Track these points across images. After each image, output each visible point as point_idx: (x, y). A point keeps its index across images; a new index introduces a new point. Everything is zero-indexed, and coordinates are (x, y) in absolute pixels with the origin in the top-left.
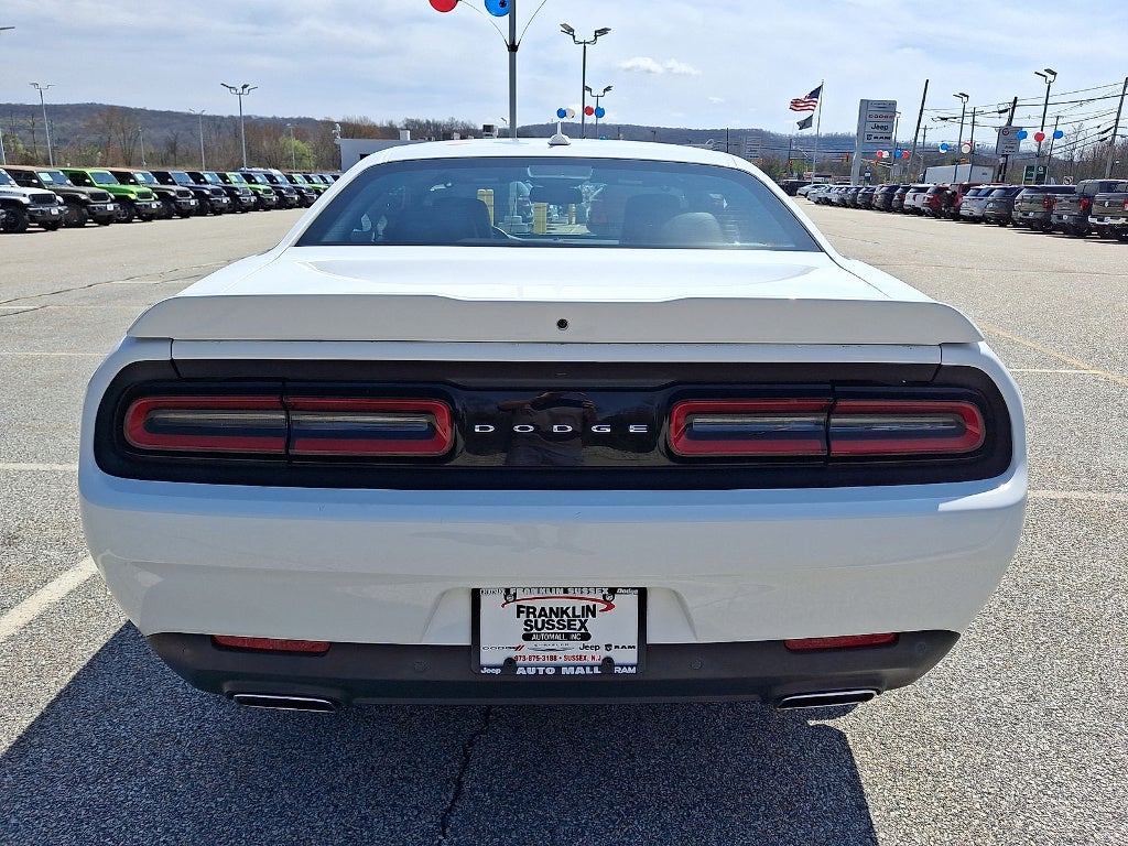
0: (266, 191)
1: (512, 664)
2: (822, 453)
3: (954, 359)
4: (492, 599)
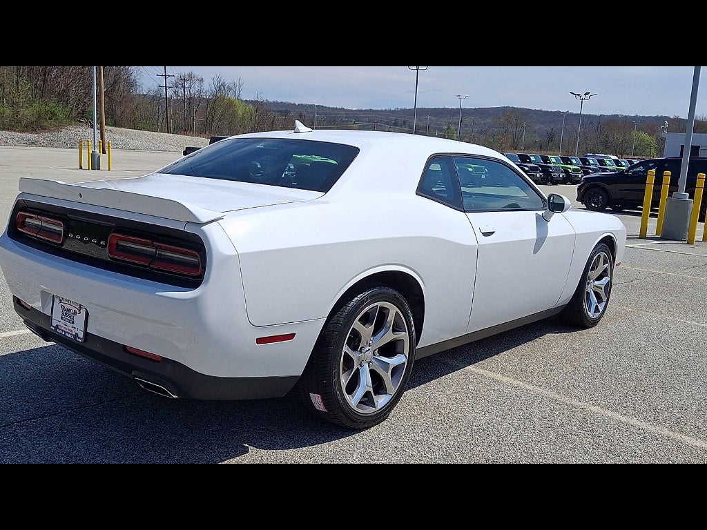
0: (575, 170)
1: (57, 327)
2: (147, 264)
3: (189, 229)
4: (57, 300)
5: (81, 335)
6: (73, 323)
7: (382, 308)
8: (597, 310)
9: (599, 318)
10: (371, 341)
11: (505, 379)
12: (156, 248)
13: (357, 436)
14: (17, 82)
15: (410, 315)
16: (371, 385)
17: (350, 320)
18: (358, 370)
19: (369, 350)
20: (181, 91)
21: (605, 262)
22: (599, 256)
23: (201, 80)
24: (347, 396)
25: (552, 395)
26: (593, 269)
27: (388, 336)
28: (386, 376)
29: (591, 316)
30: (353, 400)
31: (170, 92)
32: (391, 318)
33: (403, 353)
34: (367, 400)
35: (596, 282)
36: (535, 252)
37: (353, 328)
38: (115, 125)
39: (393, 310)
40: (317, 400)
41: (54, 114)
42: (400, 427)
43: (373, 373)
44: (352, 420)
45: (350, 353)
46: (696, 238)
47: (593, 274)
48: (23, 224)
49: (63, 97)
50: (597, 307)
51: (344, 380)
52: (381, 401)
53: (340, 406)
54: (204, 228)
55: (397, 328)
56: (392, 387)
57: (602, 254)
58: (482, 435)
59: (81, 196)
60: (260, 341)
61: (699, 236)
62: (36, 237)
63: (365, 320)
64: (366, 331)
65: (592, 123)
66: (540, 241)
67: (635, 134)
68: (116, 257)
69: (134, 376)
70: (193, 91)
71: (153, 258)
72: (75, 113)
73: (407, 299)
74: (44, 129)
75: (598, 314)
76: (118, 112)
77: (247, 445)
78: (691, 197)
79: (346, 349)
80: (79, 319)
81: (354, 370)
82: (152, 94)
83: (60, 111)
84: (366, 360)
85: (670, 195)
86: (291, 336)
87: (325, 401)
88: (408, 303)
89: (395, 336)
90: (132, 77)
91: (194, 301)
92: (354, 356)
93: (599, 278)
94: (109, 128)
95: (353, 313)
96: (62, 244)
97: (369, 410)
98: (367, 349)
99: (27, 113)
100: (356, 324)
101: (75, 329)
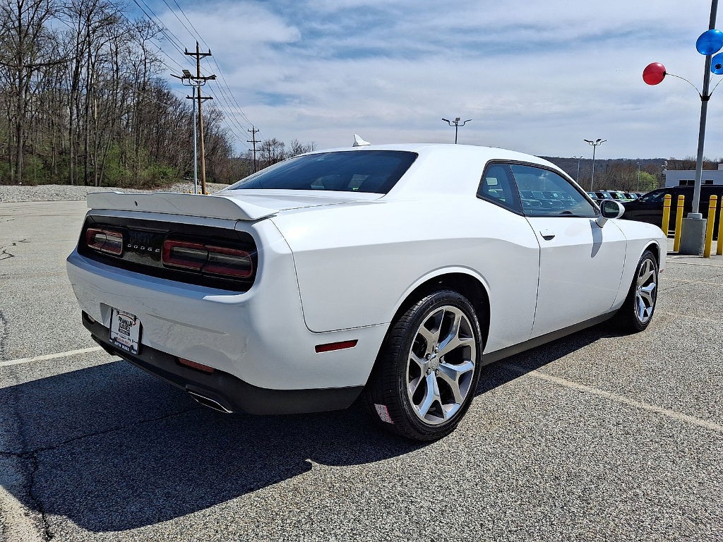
1: (115, 339)
2: (199, 269)
3: (241, 228)
4: (115, 312)
5: (136, 347)
6: (129, 335)
7: (448, 313)
8: (646, 314)
9: (648, 322)
10: (438, 347)
11: (570, 384)
12: (209, 251)
13: (427, 449)
14: (137, 151)
15: (476, 319)
16: (439, 394)
17: (415, 325)
18: (424, 378)
19: (435, 356)
20: (266, 154)
21: (651, 269)
22: (646, 263)
23: (282, 145)
24: (414, 406)
25: (622, 398)
26: (641, 275)
27: (454, 342)
28: (454, 384)
29: (641, 320)
30: (421, 410)
31: (258, 155)
32: (457, 323)
33: (469, 360)
34: (435, 410)
35: (644, 288)
36: (593, 256)
37: (419, 334)
38: (214, 182)
39: (459, 314)
40: (382, 411)
41: (165, 174)
42: (471, 439)
43: (440, 381)
44: (420, 432)
45: (416, 360)
46: (711, 253)
47: (642, 280)
48: (93, 241)
49: (172, 160)
50: (645, 311)
51: (411, 389)
52: (450, 410)
53: (408, 419)
54: (255, 225)
55: (463, 333)
56: (460, 396)
57: (649, 261)
58: (558, 445)
59: (137, 205)
60: (319, 348)
61: (713, 250)
62: (100, 251)
63: (431, 325)
64: (432, 336)
65: (601, 166)
66: (597, 246)
67: (639, 173)
68: (170, 264)
69: (188, 390)
70: (276, 153)
71: (205, 262)
72: (182, 173)
73: (472, 304)
74: (157, 186)
75: (646, 318)
76: (217, 171)
77: (309, 460)
78: (705, 216)
79: (412, 355)
80: (134, 331)
81: (421, 378)
82: (244, 157)
83: (170, 171)
84: (432, 367)
85: (685, 216)
86: (353, 343)
87: (391, 413)
88: (474, 308)
89: (461, 342)
90: (228, 144)
91: (244, 305)
92: (421, 363)
93: (646, 284)
94: (210, 184)
95: (419, 317)
96: (122, 256)
97: (437, 421)
98: (433, 355)
99: (144, 174)
100: (422, 329)
101: (130, 340)
